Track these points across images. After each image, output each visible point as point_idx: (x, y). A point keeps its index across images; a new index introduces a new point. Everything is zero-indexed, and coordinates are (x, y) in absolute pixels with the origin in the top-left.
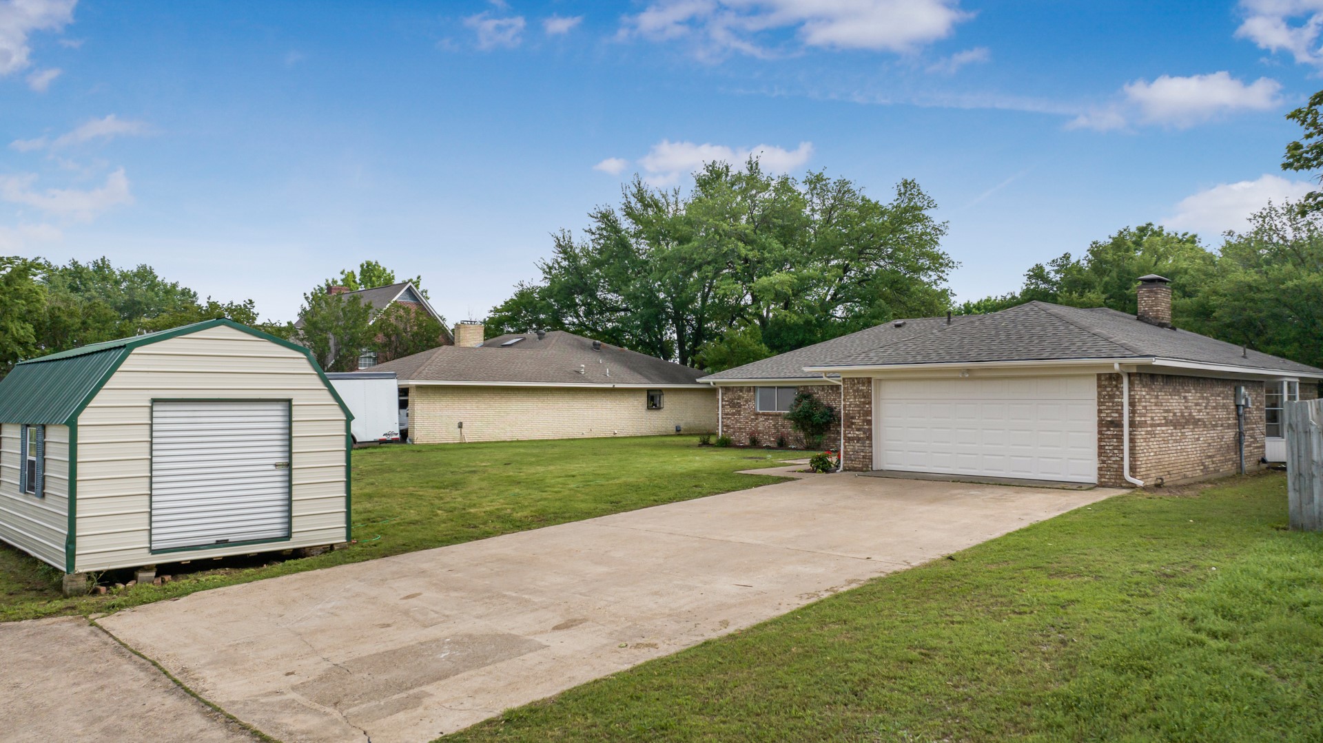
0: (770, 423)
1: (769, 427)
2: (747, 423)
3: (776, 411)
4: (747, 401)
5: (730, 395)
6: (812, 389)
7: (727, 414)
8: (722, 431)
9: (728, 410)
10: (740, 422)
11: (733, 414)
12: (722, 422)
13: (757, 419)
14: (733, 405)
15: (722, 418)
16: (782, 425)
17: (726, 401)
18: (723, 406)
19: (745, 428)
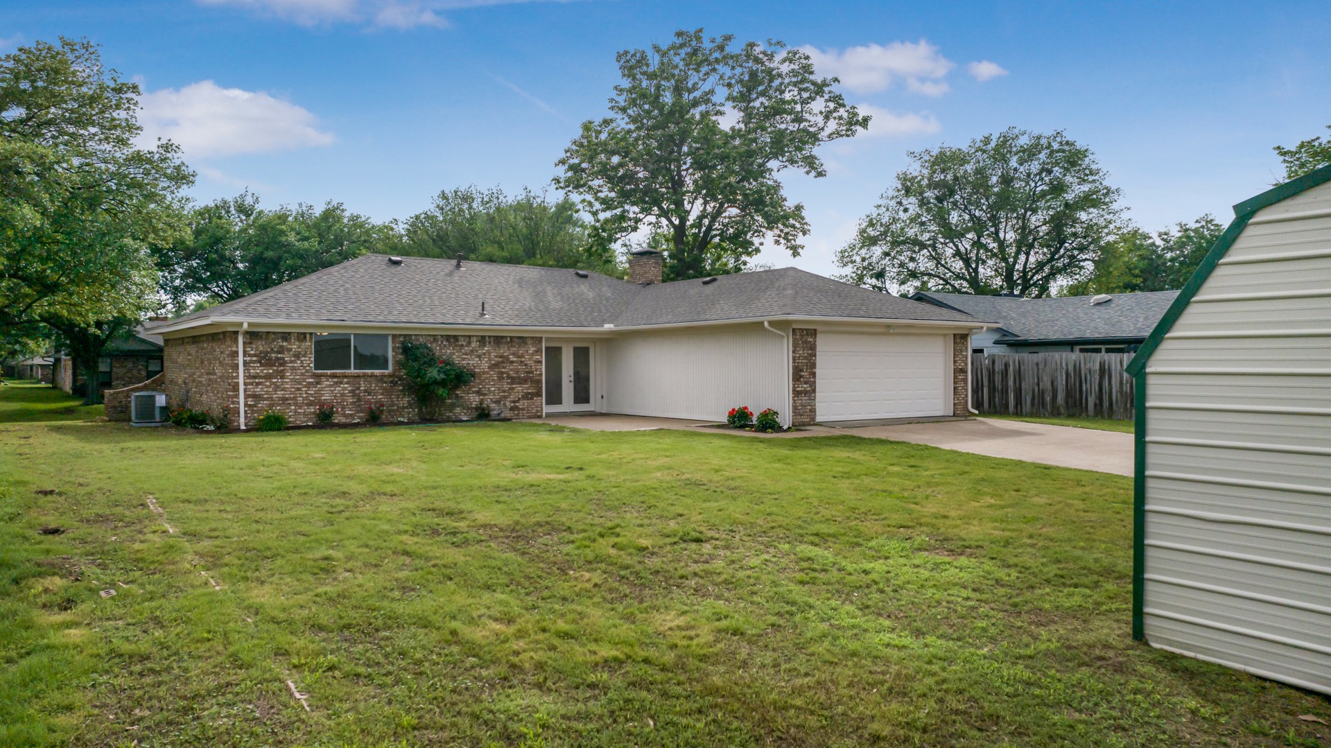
0: (345, 389)
1: (343, 395)
2: (299, 389)
3: (352, 371)
4: (297, 356)
5: (261, 346)
6: (418, 340)
7: (255, 377)
8: (246, 405)
9: (257, 370)
10: (284, 389)
11: (268, 377)
12: (245, 390)
13: (318, 383)
14: (265, 360)
15: (245, 384)
16: (365, 391)
17: (250, 355)
18: (245, 363)
19: (295, 398)
